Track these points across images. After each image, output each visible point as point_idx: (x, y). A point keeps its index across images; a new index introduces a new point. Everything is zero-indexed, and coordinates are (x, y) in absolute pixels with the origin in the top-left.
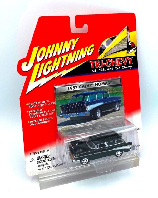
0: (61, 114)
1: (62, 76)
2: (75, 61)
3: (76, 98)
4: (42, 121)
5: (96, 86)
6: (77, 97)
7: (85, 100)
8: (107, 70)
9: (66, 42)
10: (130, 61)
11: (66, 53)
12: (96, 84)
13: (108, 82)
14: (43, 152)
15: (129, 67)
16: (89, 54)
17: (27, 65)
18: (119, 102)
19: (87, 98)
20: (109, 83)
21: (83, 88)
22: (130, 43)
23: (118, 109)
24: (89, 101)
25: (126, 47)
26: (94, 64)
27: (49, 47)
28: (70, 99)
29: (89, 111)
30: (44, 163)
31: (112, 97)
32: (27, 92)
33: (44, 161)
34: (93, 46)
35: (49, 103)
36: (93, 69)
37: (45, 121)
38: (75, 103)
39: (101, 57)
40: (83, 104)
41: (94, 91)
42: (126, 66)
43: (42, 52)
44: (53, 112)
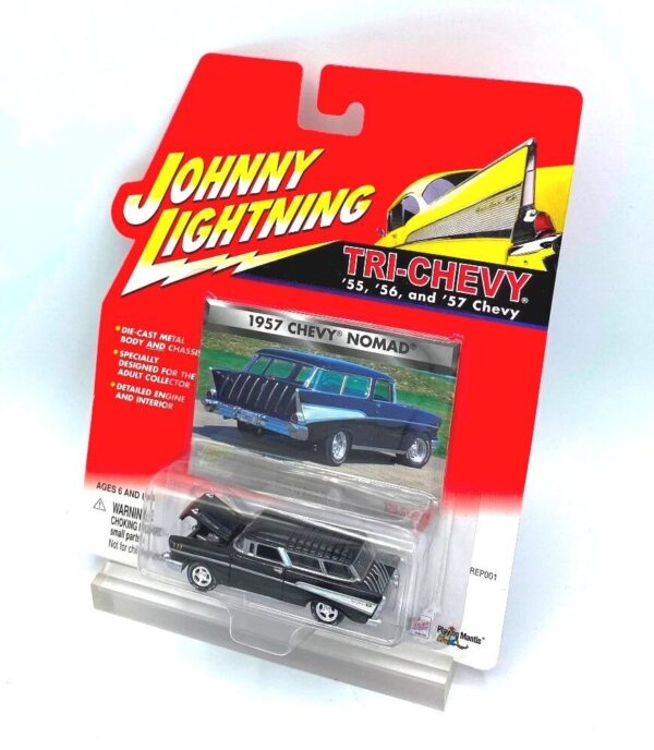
0: (209, 395)
1: (238, 270)
2: (292, 230)
3: (269, 360)
4: (152, 397)
5: (349, 342)
6: (275, 361)
7: (298, 379)
8: (406, 297)
9: (274, 156)
10: (516, 286)
11: (265, 194)
12: (350, 335)
13: (401, 344)
14: (134, 494)
15: (505, 313)
16: (346, 217)
17: (141, 205)
18: (431, 435)
19: (308, 376)
20: (404, 349)
21: (301, 336)
22: (533, 212)
23: (418, 459)
24: (313, 390)
25: (512, 227)
26: (361, 260)
27: (217, 160)
28: (247, 359)
29: (307, 425)
30: (131, 531)
31: (405, 404)
32: (126, 291)
33: (131, 525)
34: (368, 190)
35: (181, 346)
36: (352, 277)
37: (160, 400)
38: (263, 379)
39: (394, 239)
40: (292, 390)
41: (338, 359)
42: (491, 303)
43: (191, 173)
44: (187, 380)
